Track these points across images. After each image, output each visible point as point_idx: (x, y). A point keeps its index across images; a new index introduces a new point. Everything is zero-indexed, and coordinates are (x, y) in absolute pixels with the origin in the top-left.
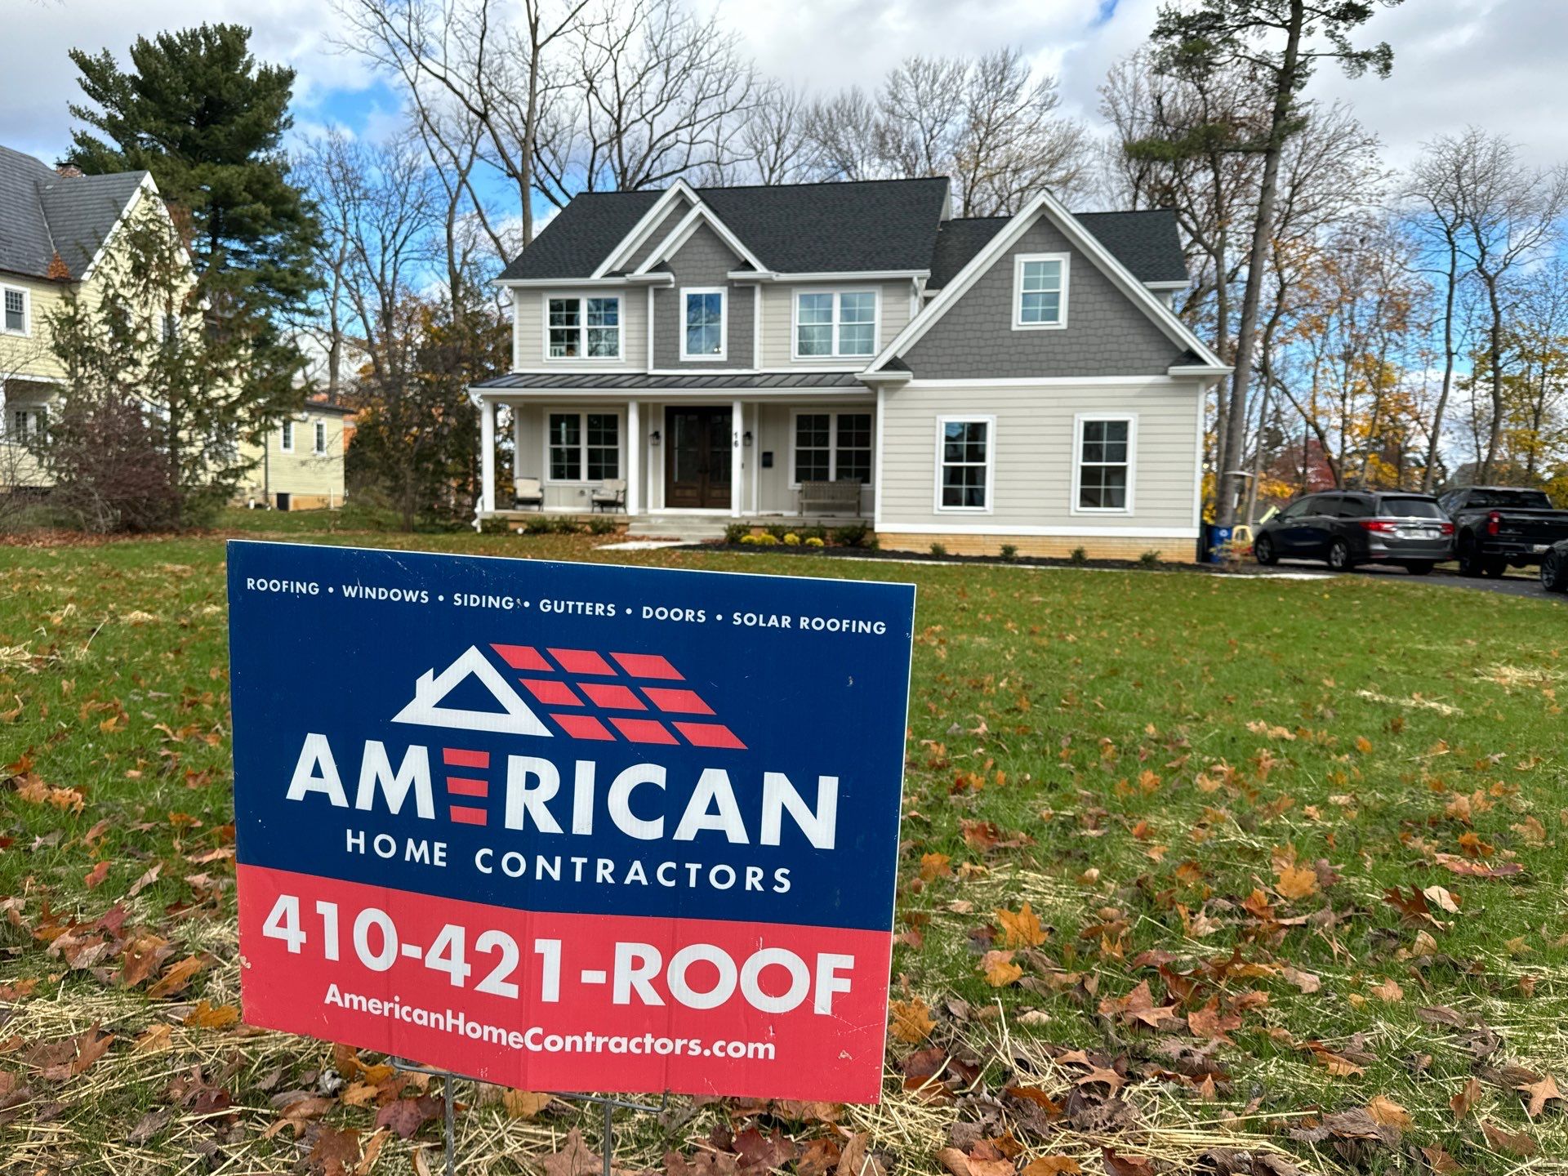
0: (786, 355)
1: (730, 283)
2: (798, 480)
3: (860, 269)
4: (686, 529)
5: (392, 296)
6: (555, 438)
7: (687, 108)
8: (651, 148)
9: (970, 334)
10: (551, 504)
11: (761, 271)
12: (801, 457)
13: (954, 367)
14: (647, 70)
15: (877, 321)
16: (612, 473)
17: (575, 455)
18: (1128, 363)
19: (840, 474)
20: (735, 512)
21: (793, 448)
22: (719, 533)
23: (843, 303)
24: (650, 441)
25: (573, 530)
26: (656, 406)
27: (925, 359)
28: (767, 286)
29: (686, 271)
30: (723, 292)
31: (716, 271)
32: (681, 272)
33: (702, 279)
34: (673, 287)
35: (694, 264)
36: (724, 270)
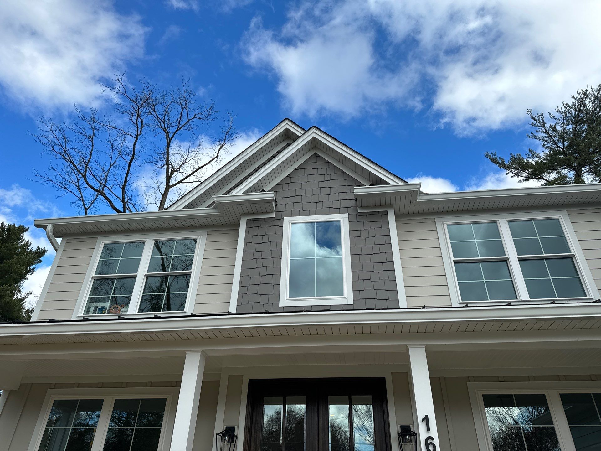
0: (443, 300)
15: (577, 252)
29: (291, 200)
30: (341, 219)
31: (332, 198)
32: (285, 201)
33: (314, 206)
34: (274, 216)
35: (303, 192)
36: (342, 196)
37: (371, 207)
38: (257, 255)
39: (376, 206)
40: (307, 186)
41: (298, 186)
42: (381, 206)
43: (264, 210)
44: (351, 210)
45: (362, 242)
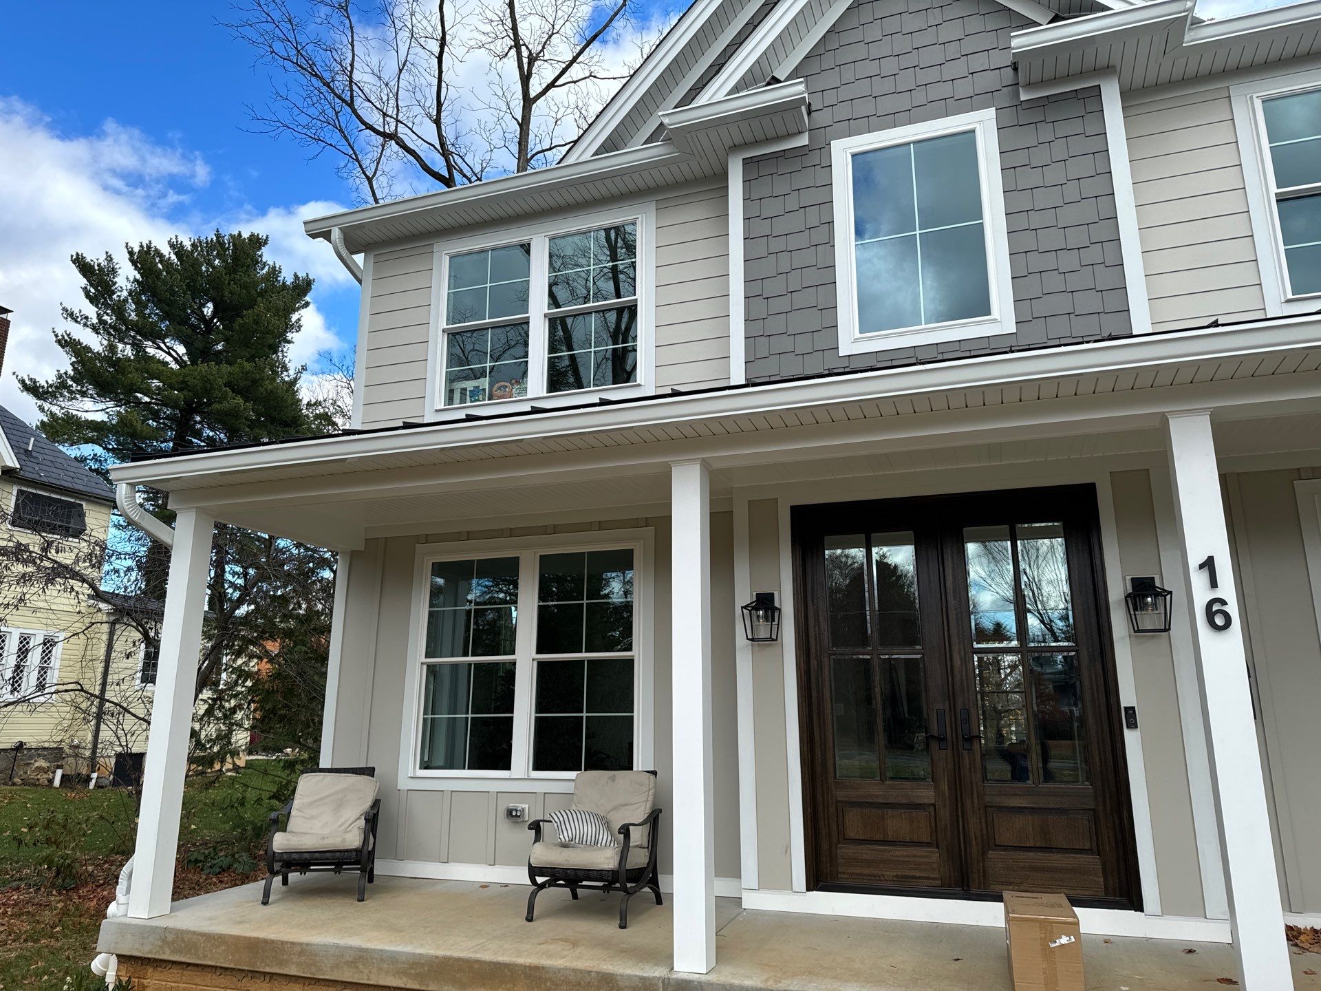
17: (499, 686)
24: (744, 627)
29: (845, 93)
30: (977, 125)
31: (950, 71)
32: (831, 98)
33: (903, 102)
34: (807, 143)
35: (872, 68)
36: (978, 62)
37: (1055, 80)
38: (778, 244)
39: (1069, 77)
40: (883, 49)
41: (860, 51)
42: (1082, 74)
43: (782, 131)
44: (1004, 98)
45: (1034, 178)
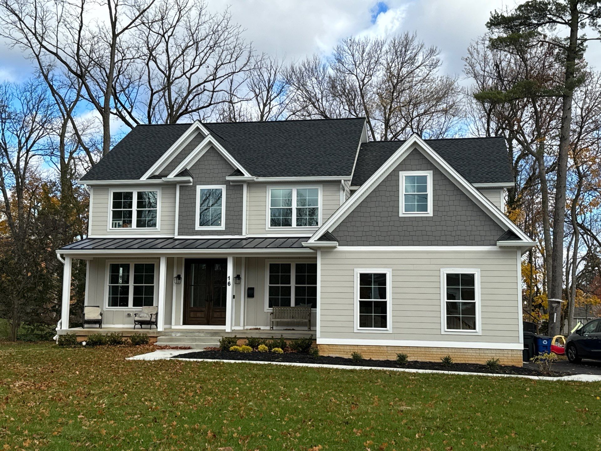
0: (262, 227)
1: (227, 183)
2: (270, 307)
3: (308, 175)
4: (196, 340)
5: (24, 178)
6: (114, 279)
7: (212, 69)
8: (189, 93)
9: (374, 219)
10: (107, 323)
11: (247, 175)
12: (272, 291)
13: (363, 238)
14: (187, 47)
15: (320, 206)
16: (149, 302)
17: (125, 290)
18: (472, 238)
19: (297, 303)
20: (227, 328)
21: (267, 285)
22: (215, 343)
23: (298, 195)
24: (175, 281)
25: (119, 343)
26: (179, 259)
27: (346, 233)
28: (251, 184)
29: (200, 175)
30: (223, 188)
31: (219, 175)
32: (197, 175)
33: (211, 180)
34: (192, 185)
36: (224, 175)
39: (238, 182)
40: (208, 167)
41: (203, 167)
45: (231, 201)
